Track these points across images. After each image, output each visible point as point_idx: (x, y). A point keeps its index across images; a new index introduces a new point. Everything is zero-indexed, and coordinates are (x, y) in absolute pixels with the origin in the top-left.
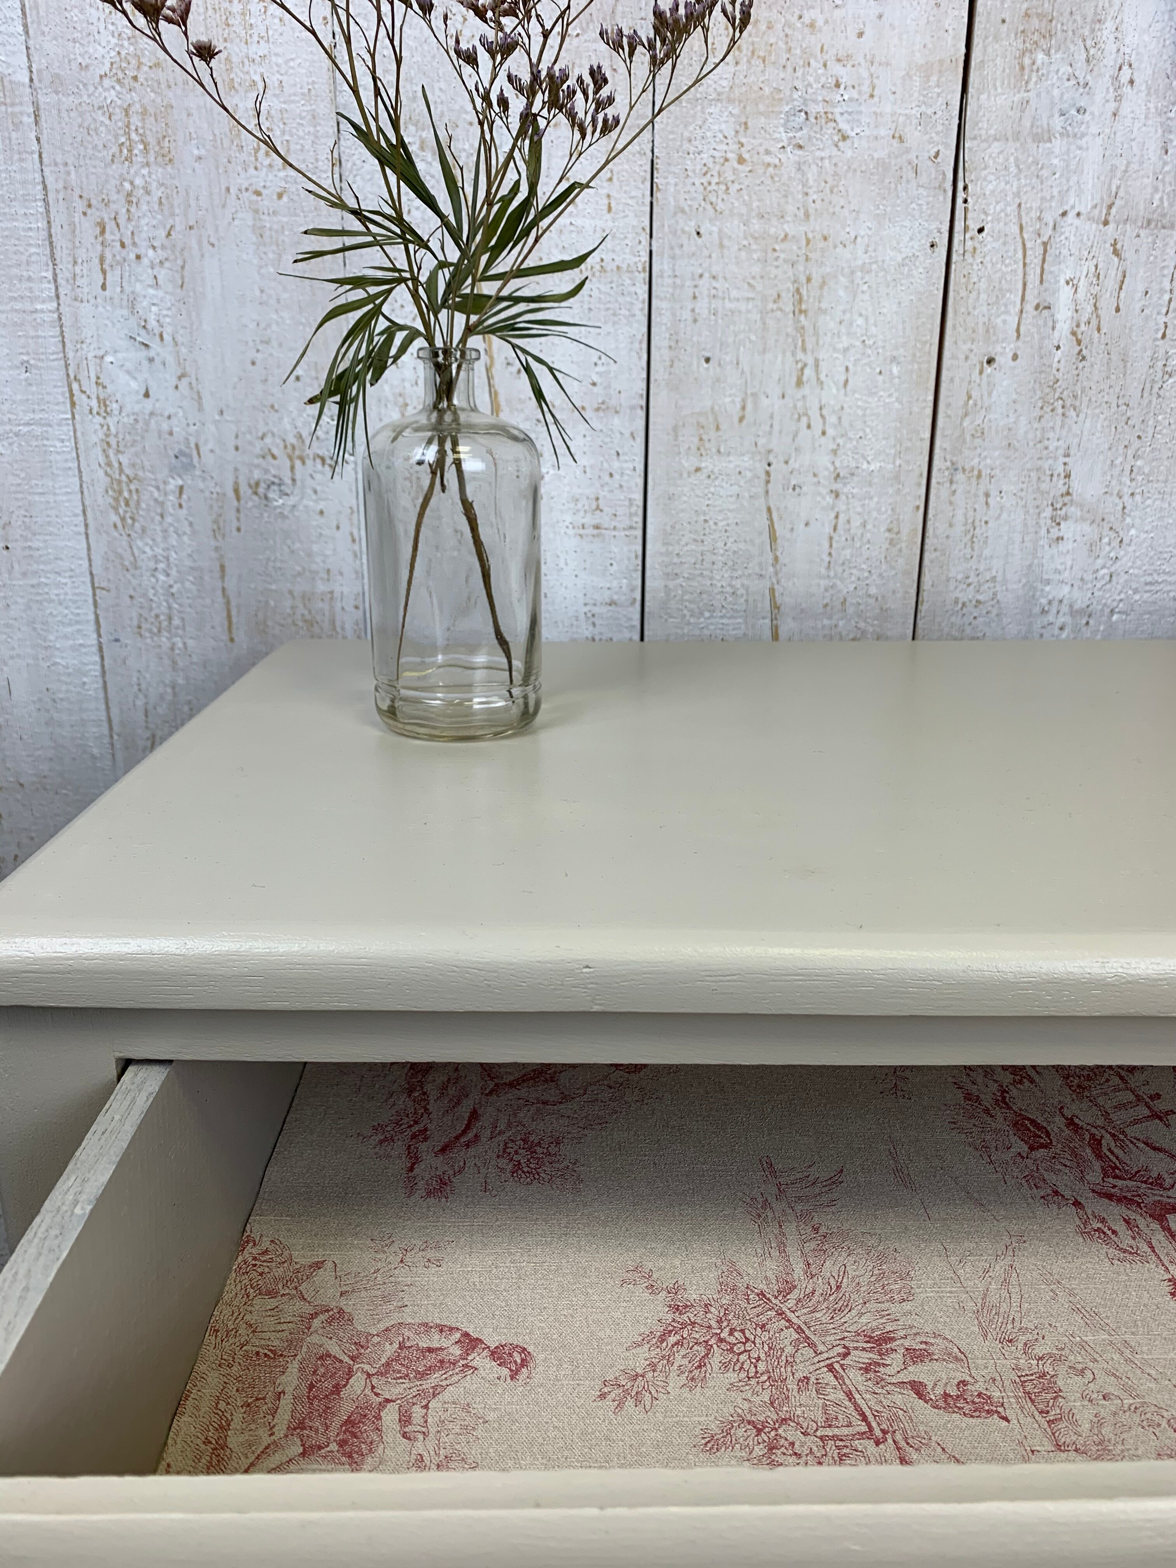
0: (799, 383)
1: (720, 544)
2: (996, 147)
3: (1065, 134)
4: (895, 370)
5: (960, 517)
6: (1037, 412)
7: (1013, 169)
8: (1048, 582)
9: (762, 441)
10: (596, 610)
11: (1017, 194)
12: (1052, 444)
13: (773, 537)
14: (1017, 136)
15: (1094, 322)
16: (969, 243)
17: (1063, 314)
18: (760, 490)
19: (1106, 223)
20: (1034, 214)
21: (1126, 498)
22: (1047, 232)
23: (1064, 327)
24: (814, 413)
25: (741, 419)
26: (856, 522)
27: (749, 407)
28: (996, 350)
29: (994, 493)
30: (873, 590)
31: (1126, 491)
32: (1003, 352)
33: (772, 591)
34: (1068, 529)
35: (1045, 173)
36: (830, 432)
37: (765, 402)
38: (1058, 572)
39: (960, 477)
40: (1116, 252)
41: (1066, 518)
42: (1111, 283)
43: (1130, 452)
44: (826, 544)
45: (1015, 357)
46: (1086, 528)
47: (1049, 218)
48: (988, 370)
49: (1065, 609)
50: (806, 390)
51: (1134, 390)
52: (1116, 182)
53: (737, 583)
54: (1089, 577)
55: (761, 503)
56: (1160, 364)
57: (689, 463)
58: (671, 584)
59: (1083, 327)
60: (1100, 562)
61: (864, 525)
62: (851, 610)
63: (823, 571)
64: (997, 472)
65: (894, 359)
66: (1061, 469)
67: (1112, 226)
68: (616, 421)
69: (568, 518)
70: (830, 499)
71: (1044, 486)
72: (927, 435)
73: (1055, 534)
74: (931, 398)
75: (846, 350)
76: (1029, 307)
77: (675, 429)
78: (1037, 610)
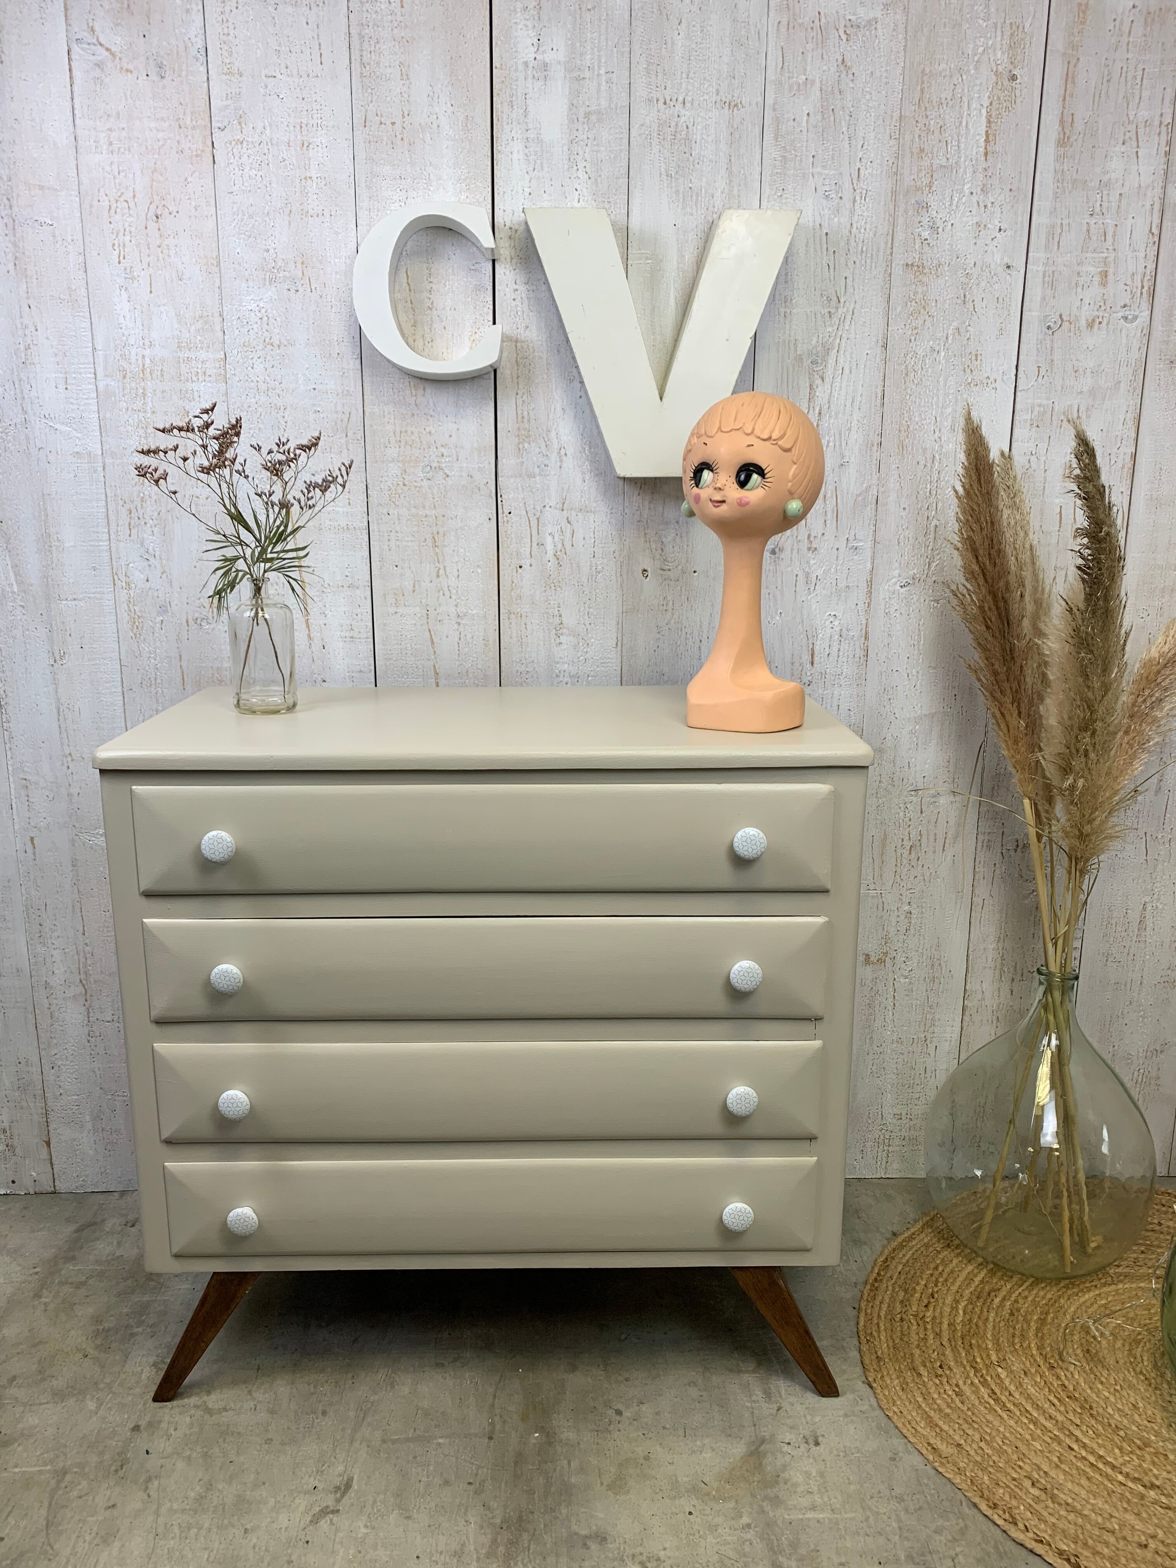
0: (438, 576)
1: (409, 645)
2: (512, 480)
3: (540, 475)
4: (479, 571)
5: (514, 634)
6: (543, 589)
7: (520, 488)
8: (558, 663)
9: (423, 601)
10: (353, 674)
11: (524, 499)
12: (552, 602)
13: (433, 643)
14: (520, 476)
15: (563, 551)
16: (505, 519)
17: (550, 547)
18: (425, 622)
19: (563, 510)
20: (532, 507)
21: (587, 625)
22: (538, 514)
23: (550, 553)
24: (446, 589)
25: (414, 591)
26: (469, 636)
27: (417, 586)
28: (522, 563)
29: (529, 624)
30: (480, 666)
31: (587, 623)
32: (526, 563)
33: (434, 666)
34: (563, 639)
35: (534, 490)
36: (453, 597)
37: (423, 584)
38: (561, 658)
39: (512, 616)
40: (569, 522)
41: (562, 634)
42: (568, 535)
43: (587, 606)
44: (456, 646)
45: (531, 565)
46: (571, 638)
47: (538, 508)
48: (520, 570)
49: (567, 674)
50: (441, 579)
51: (584, 580)
52: (565, 493)
53: (418, 663)
54: (575, 660)
55: (425, 627)
56: (594, 568)
57: (392, 610)
58: (388, 663)
59: (559, 553)
60: (580, 653)
61: (473, 637)
62: (471, 675)
63: (456, 657)
64: (529, 614)
65: (478, 566)
66: (557, 613)
67: (565, 511)
68: (358, 592)
69: (339, 633)
70: (456, 626)
71: (551, 621)
72: (497, 598)
73: (558, 641)
74: (496, 582)
75: (457, 562)
76: (534, 544)
77: (384, 595)
78: (554, 675)
